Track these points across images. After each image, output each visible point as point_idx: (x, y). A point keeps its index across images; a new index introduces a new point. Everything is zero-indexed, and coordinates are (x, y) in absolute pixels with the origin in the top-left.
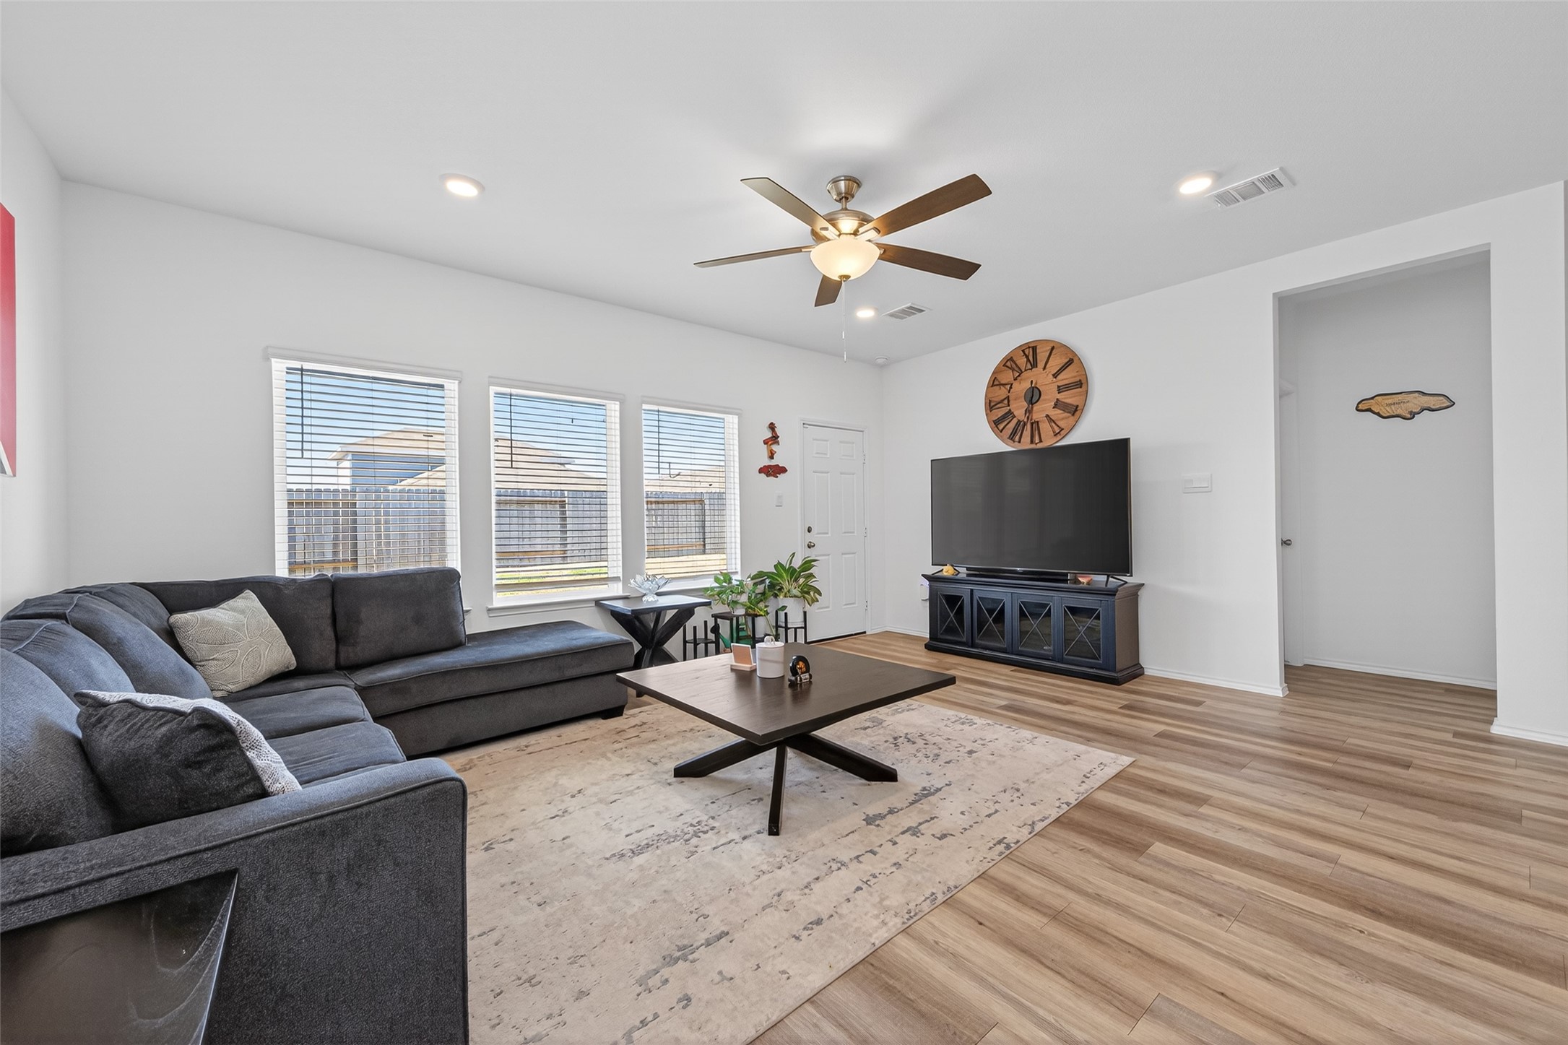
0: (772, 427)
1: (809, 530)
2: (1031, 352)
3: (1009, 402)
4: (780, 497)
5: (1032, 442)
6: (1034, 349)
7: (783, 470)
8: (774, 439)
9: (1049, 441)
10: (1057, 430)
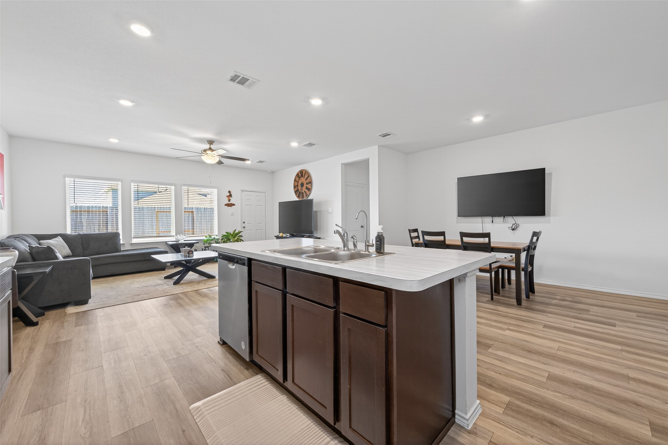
0: (229, 192)
1: (244, 223)
2: (301, 172)
3: (298, 186)
4: (232, 213)
5: (302, 198)
6: (302, 171)
7: (234, 205)
8: (231, 195)
9: (305, 198)
10: (306, 195)
